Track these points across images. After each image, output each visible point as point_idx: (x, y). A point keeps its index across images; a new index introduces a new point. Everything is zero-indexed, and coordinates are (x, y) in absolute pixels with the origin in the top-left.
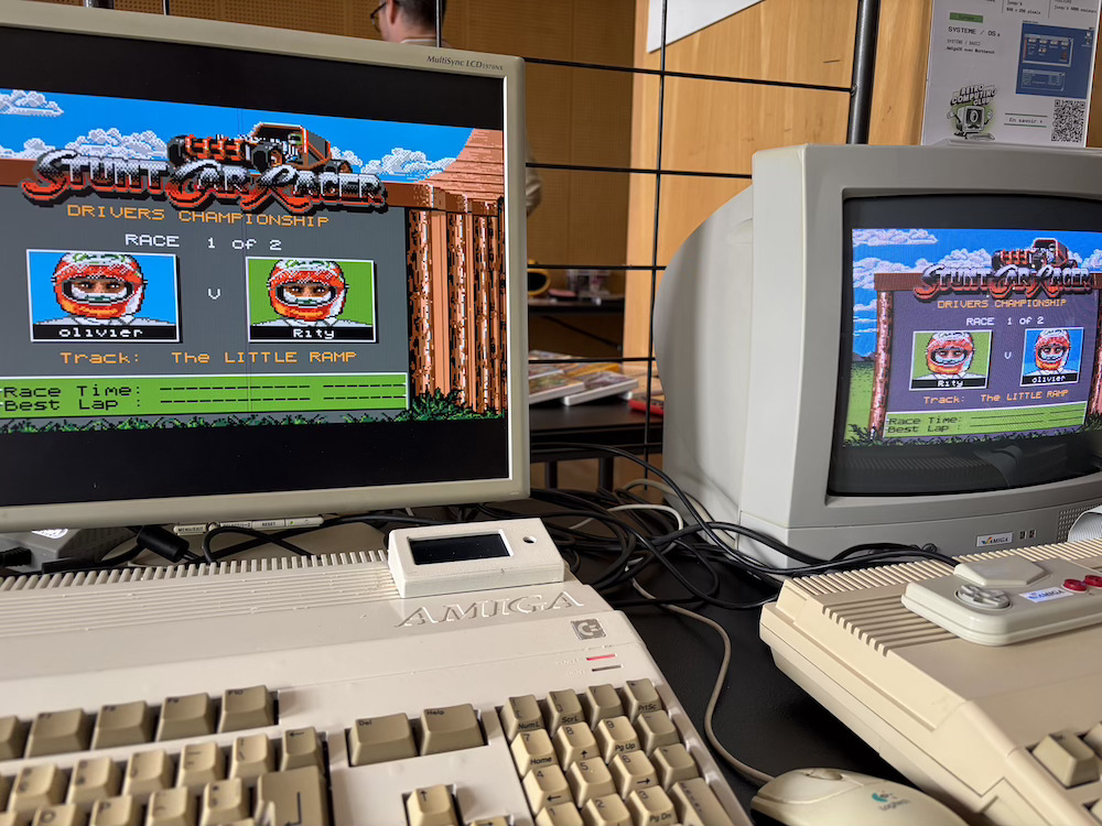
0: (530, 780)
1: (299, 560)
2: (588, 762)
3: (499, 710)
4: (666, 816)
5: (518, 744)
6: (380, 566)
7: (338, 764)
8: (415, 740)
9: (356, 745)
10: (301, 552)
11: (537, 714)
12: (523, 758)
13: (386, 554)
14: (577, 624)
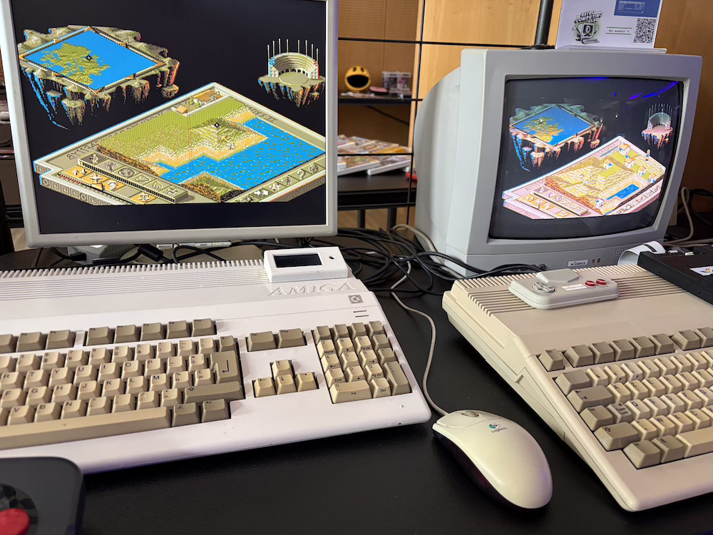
0: (324, 359)
1: (220, 263)
2: (348, 353)
3: (312, 332)
4: (379, 375)
5: (320, 346)
6: (260, 267)
7: (243, 350)
8: (276, 342)
9: (250, 343)
10: (221, 260)
11: (328, 333)
12: (321, 351)
13: (263, 261)
14: (351, 296)
